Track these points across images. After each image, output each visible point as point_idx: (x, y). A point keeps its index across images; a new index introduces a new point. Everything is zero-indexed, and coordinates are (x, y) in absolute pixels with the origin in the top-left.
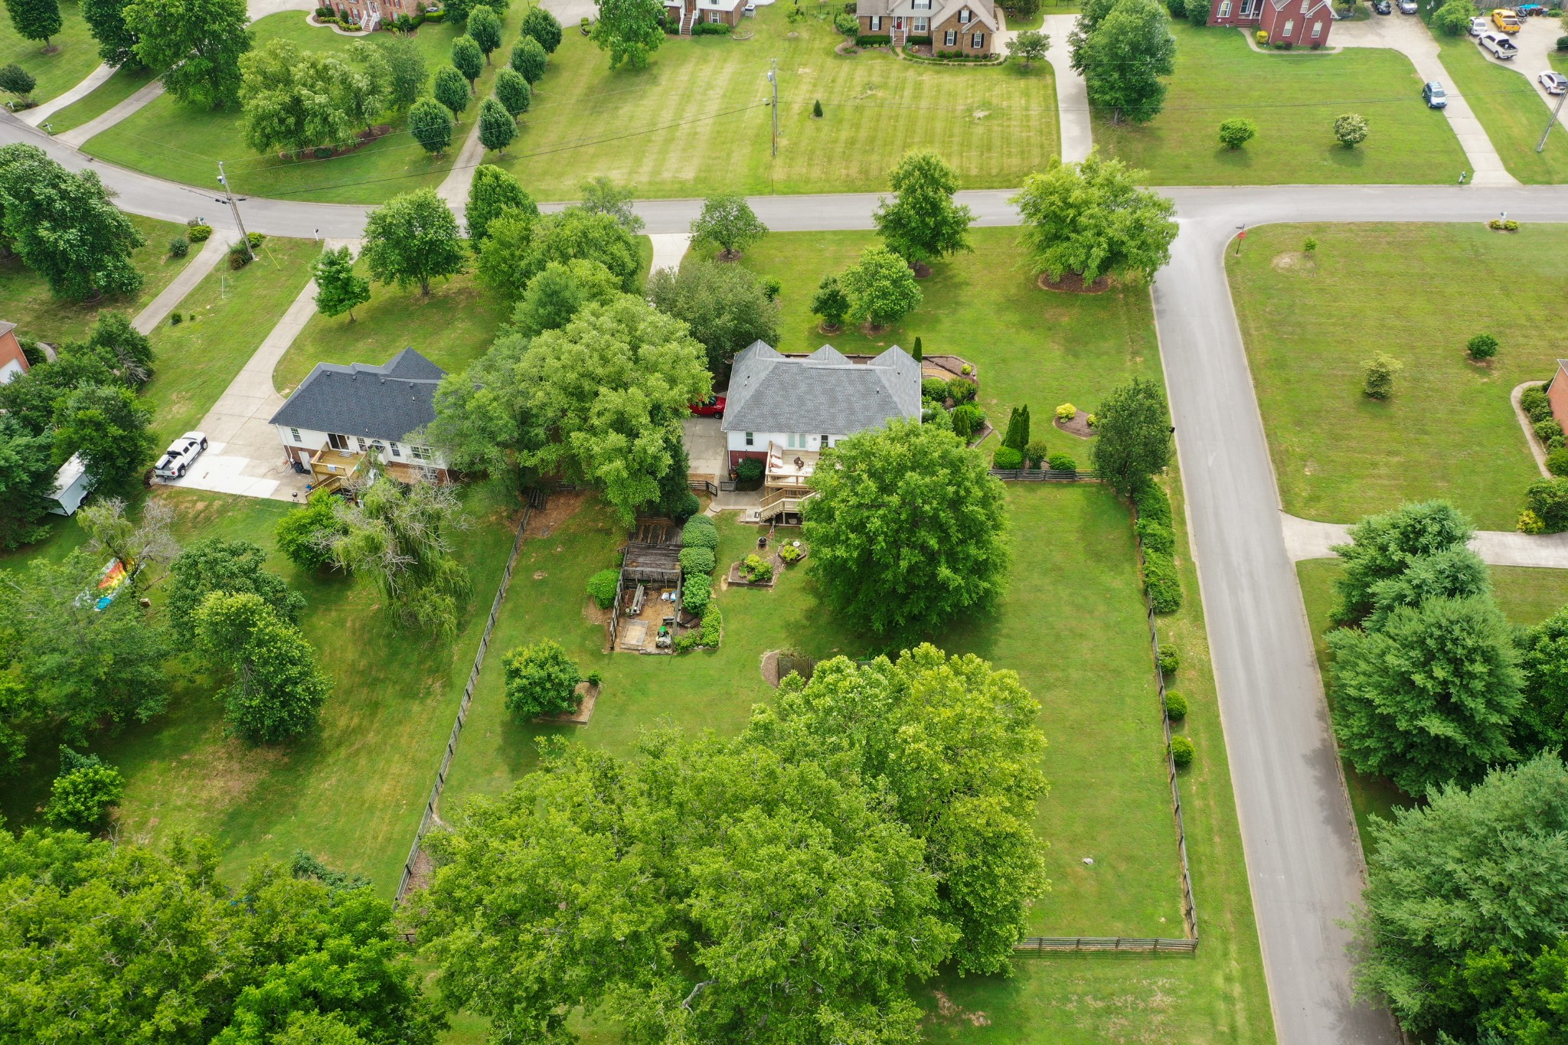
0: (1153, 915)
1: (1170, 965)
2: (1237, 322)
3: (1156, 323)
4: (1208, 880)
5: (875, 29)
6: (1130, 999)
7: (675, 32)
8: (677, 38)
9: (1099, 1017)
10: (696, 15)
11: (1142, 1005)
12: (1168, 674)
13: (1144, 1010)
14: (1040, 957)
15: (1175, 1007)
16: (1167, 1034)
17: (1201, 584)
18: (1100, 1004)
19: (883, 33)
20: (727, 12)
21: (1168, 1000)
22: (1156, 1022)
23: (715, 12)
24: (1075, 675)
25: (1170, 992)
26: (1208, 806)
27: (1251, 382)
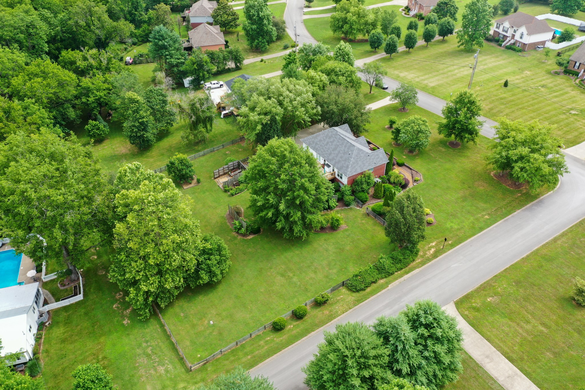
0: (199, 351)
1: (179, 366)
2: (558, 234)
3: (519, 211)
4: (226, 362)
5: (576, 68)
6: (157, 360)
7: (500, 45)
8: (499, 47)
9: (144, 354)
10: (512, 41)
11: (156, 365)
12: (319, 304)
13: (154, 366)
14: (161, 327)
15: (160, 375)
16: (147, 377)
17: (379, 294)
18: (150, 352)
19: (578, 71)
20: (524, 44)
21: (163, 372)
22: (150, 372)
23: (520, 42)
24: (295, 279)
25: (167, 371)
26: (263, 347)
27: (524, 256)
